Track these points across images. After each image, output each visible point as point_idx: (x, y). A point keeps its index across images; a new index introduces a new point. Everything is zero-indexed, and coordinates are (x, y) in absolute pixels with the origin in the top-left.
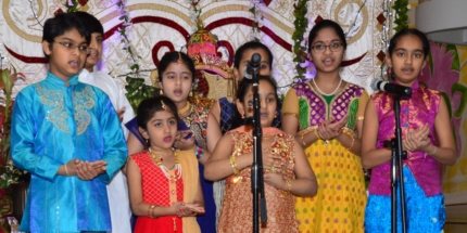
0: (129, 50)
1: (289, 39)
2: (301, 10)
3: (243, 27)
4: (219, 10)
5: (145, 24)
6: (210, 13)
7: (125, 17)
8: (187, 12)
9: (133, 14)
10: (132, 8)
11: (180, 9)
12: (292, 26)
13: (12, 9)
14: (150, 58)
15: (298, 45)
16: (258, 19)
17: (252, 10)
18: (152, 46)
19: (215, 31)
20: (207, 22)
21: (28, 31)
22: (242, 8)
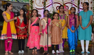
0: (53, 7)
1: (77, 5)
2: (79, 1)
3: (70, 4)
4: (66, 1)
5: (55, 4)
6: (65, 2)
7: (53, 3)
8: (62, 2)
9: (54, 2)
10: (54, 1)
11: (61, 1)
12: (77, 4)
13: (36, 2)
14: (56, 9)
15: (78, 6)
16: (72, 3)
17: (71, 1)
18: (56, 7)
19: (66, 4)
20: (65, 3)
21: (38, 5)
22: (70, 1)
